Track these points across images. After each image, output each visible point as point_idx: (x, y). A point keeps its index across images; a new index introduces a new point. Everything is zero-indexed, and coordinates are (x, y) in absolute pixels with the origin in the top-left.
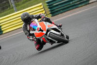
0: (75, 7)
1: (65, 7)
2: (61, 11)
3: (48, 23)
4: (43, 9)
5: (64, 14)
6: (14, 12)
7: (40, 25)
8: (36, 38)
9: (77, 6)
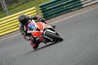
0: (68, 11)
1: (58, 11)
2: (54, 15)
3: (44, 24)
4: (36, 13)
5: (58, 18)
6: (7, 16)
7: (37, 25)
8: (33, 37)
9: (70, 10)
